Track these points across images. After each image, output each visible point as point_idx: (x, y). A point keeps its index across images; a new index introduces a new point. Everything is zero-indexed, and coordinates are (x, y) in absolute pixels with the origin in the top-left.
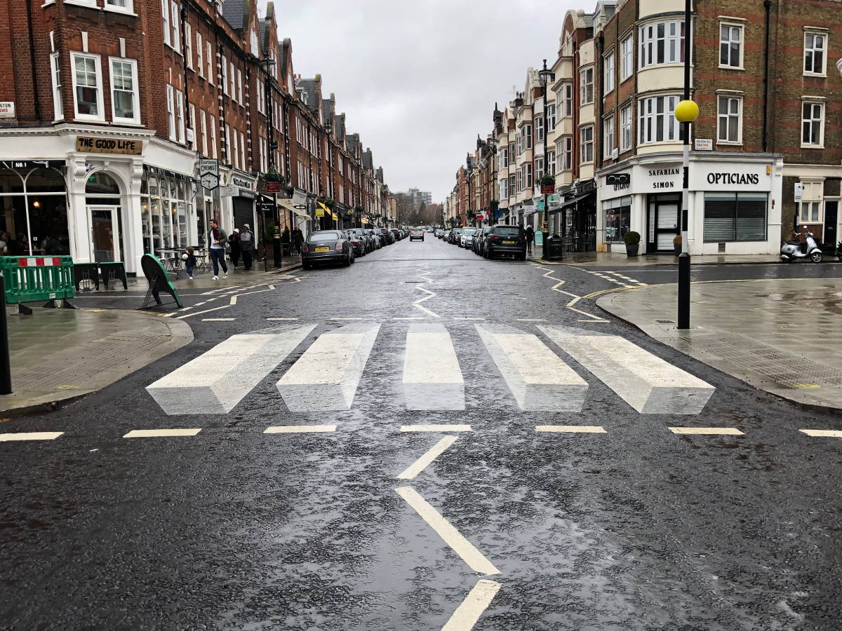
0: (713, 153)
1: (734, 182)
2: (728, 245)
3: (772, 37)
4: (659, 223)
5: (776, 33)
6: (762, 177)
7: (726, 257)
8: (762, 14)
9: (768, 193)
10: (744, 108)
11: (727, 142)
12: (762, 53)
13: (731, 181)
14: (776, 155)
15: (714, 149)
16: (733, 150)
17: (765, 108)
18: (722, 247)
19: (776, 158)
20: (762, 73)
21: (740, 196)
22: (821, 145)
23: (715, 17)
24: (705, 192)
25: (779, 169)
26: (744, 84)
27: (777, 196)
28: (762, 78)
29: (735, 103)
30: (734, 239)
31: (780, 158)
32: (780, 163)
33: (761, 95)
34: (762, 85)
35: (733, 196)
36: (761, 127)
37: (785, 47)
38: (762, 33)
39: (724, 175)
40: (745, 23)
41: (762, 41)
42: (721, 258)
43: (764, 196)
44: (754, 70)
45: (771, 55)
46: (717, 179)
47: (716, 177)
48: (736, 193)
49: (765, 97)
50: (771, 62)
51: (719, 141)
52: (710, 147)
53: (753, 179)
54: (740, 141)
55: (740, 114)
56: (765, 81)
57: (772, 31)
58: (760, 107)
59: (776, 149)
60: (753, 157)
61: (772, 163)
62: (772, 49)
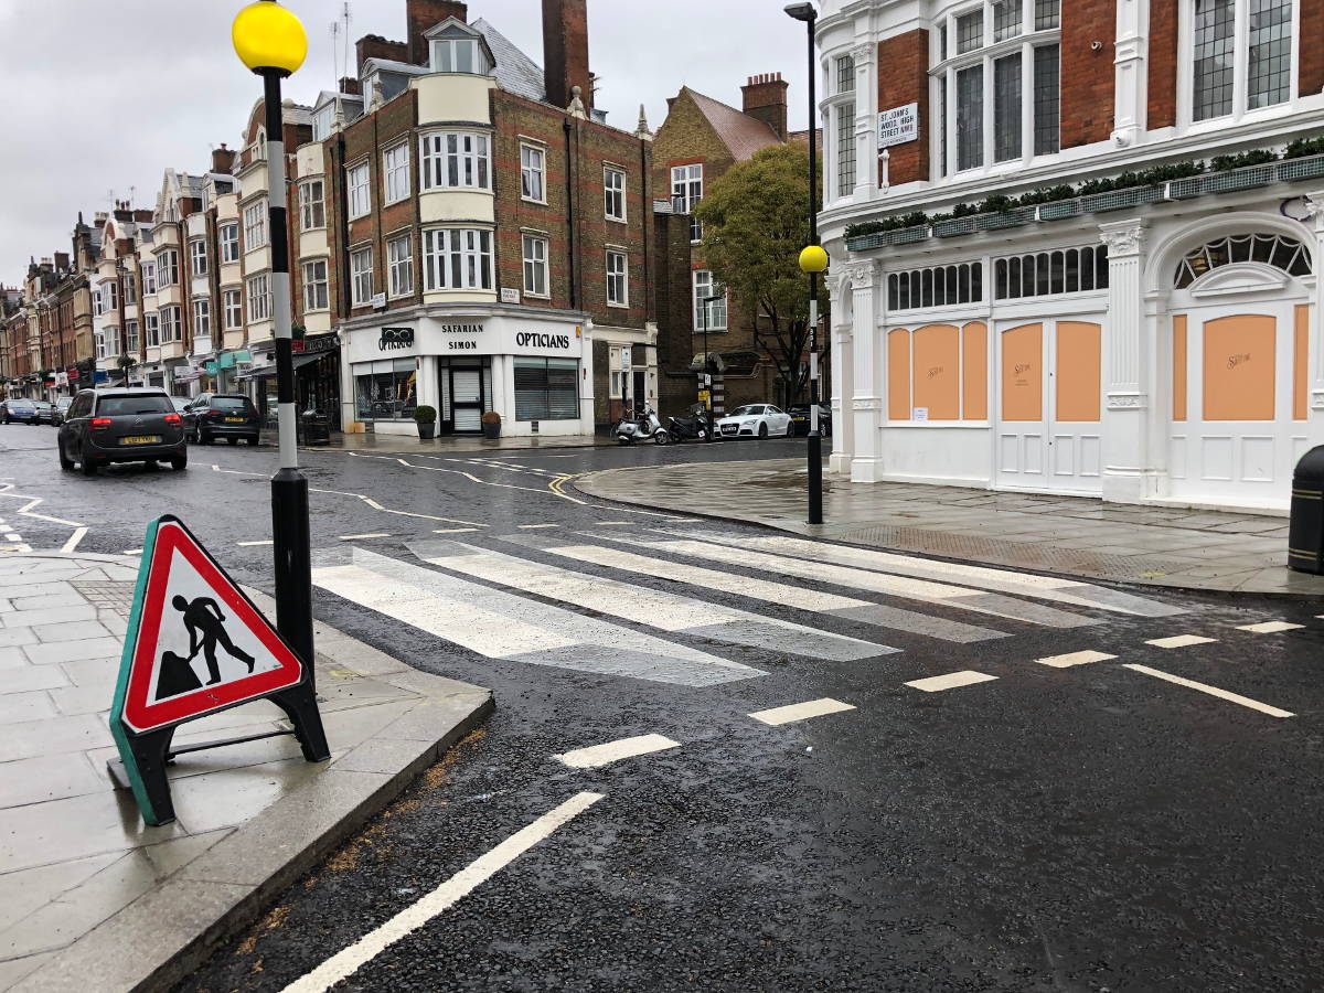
0: (520, 307)
1: (544, 345)
2: (542, 424)
3: (573, 168)
4: (456, 395)
5: (577, 164)
6: (572, 340)
7: (539, 439)
8: (562, 139)
9: (578, 359)
10: (550, 254)
11: (533, 293)
12: (564, 187)
13: (541, 344)
14: (585, 313)
15: (521, 303)
16: (540, 304)
17: (571, 254)
18: (535, 428)
19: (585, 318)
20: (565, 211)
21: (551, 362)
22: (626, 305)
23: (515, 134)
24: (515, 356)
25: (589, 330)
26: (548, 224)
27: (588, 364)
28: (565, 217)
29: (539, 245)
30: (549, 417)
31: (589, 317)
32: (590, 324)
33: (566, 238)
34: (566, 226)
35: (543, 362)
36: (567, 278)
37: (586, 183)
38: (563, 161)
39: (534, 335)
40: (546, 147)
41: (563, 171)
42: (535, 440)
43: (574, 363)
44: (557, 207)
45: (573, 191)
46: (527, 340)
47: (525, 338)
48: (547, 358)
49: (570, 240)
50: (574, 200)
51: (527, 293)
52: (517, 299)
53: (562, 341)
54: (547, 294)
55: (546, 259)
56: (570, 222)
57: (573, 160)
58: (566, 253)
59: (584, 306)
60: (562, 315)
61: (581, 323)
62: (574, 183)
